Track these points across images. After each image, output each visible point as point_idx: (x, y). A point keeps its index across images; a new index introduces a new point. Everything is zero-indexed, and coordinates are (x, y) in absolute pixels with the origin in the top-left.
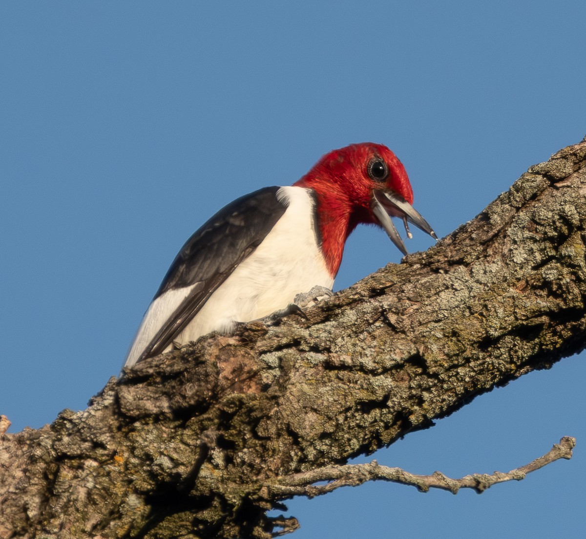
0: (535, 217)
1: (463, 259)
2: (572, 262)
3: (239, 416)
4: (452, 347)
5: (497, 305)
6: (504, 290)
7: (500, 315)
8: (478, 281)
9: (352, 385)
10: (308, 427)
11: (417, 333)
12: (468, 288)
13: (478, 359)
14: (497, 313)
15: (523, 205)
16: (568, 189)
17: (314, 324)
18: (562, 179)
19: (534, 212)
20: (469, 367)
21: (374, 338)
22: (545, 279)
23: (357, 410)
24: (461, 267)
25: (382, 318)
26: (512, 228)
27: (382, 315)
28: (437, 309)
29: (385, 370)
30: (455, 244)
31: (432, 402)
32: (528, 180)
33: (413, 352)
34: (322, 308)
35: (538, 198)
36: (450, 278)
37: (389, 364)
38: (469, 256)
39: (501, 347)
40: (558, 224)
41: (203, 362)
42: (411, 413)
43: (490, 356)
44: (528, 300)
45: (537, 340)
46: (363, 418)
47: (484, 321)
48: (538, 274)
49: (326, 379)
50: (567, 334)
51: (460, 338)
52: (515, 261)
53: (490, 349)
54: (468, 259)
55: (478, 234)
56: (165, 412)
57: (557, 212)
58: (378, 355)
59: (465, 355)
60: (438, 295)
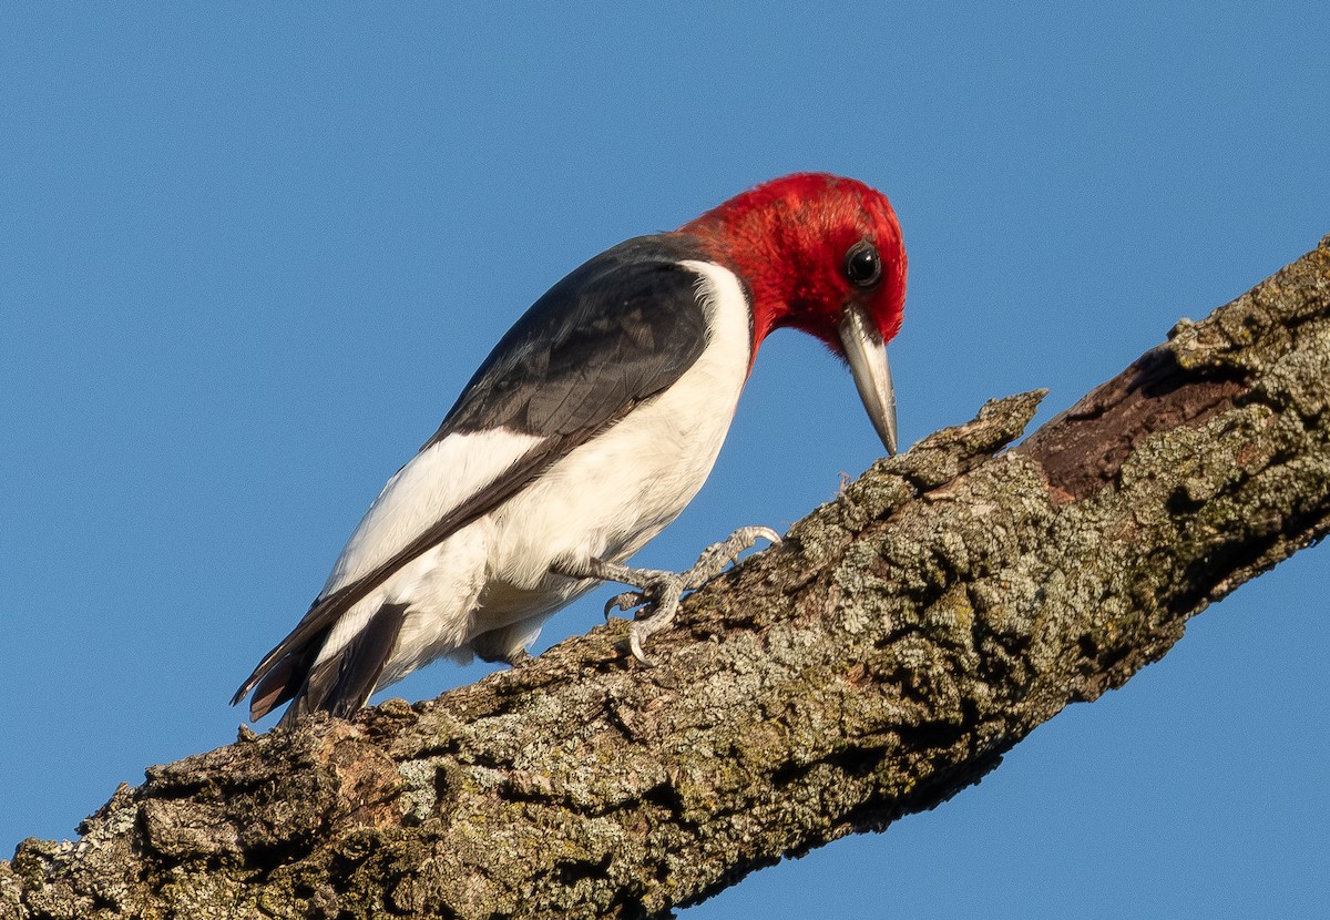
0: (887, 551)
1: (752, 618)
2: (951, 638)
3: (367, 867)
4: (727, 776)
5: (812, 706)
6: (826, 680)
7: (815, 725)
8: (777, 661)
9: (549, 831)
10: (470, 900)
11: (665, 745)
12: (760, 673)
13: (767, 802)
14: (810, 720)
15: (865, 527)
16: (950, 504)
17: (482, 716)
18: (937, 486)
19: (887, 541)
20: (751, 815)
21: (591, 748)
22: (900, 665)
23: (554, 878)
24: (747, 632)
25: (605, 714)
26: (844, 568)
27: (607, 708)
28: (704, 706)
29: (609, 809)
30: (737, 590)
31: (682, 874)
32: (876, 484)
33: (661, 779)
34: (497, 688)
35: (894, 517)
36: (728, 651)
37: (617, 797)
38: (763, 615)
39: (809, 784)
40: (929, 567)
41: (308, 765)
42: (647, 891)
43: (789, 799)
44: (866, 701)
45: (871, 777)
46: (564, 892)
47: (788, 733)
48: (888, 656)
49: (504, 817)
50: (926, 769)
51: (744, 761)
52: (847, 628)
53: (790, 786)
54: (761, 620)
55: (780, 576)
56: (232, 852)
57: (929, 544)
58: (597, 781)
59: (748, 792)
60: (707, 679)
